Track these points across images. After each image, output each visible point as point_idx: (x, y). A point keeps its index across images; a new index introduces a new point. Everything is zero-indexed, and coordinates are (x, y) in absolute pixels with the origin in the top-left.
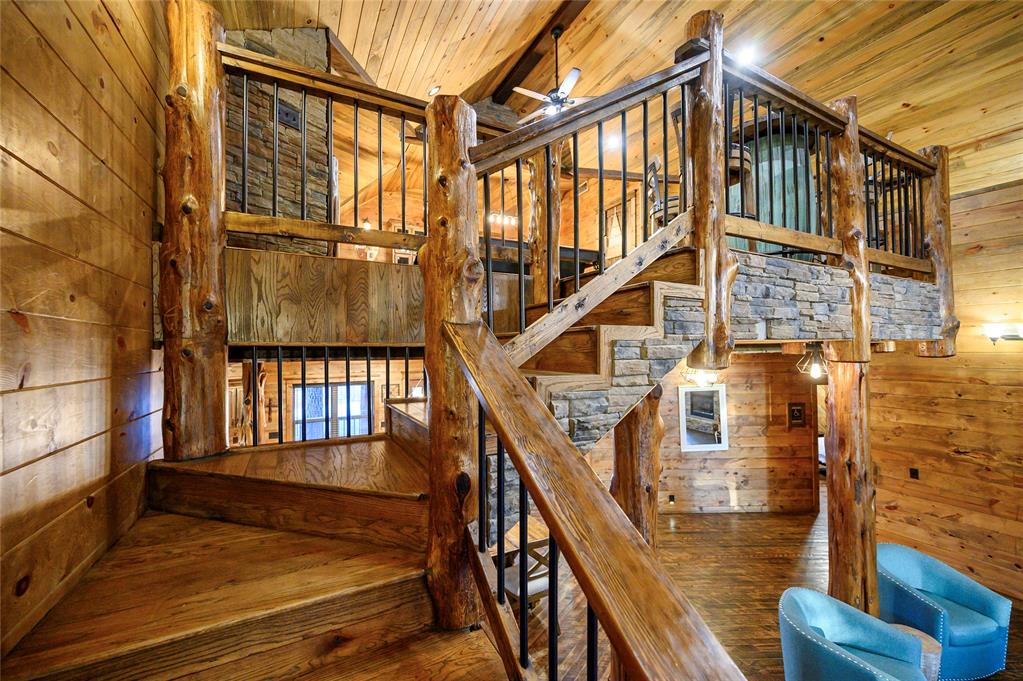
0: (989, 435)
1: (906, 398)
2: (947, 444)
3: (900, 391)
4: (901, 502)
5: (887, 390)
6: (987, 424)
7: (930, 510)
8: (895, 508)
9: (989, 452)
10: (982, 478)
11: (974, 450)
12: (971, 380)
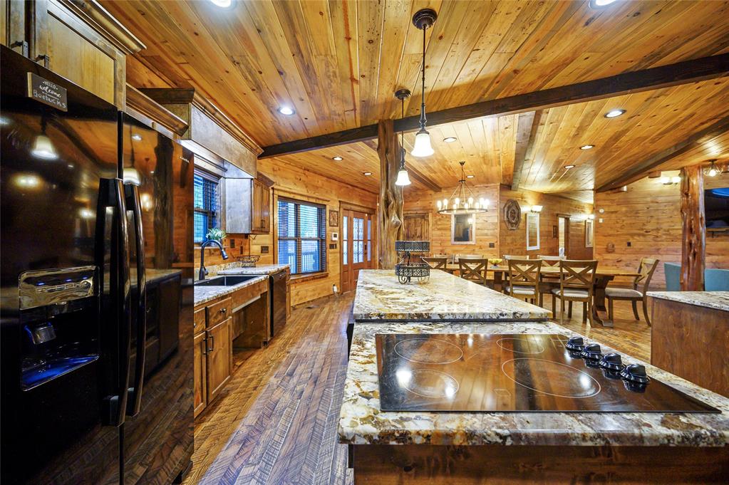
0: (658, 223)
1: (627, 212)
2: (642, 229)
3: (624, 209)
4: (624, 258)
5: (618, 209)
6: (658, 219)
7: (636, 258)
8: (620, 261)
9: (658, 230)
10: (655, 241)
11: (653, 230)
12: (652, 202)
